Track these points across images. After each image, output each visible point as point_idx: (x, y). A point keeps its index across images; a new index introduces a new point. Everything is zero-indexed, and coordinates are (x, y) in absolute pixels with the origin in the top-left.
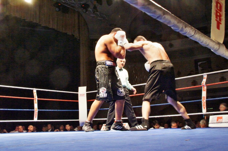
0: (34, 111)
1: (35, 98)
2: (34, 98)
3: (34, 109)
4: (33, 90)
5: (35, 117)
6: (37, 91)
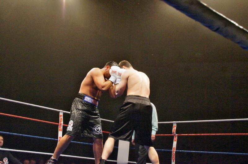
0: (57, 141)
1: (59, 124)
3: (58, 139)
4: (59, 112)
6: (64, 114)
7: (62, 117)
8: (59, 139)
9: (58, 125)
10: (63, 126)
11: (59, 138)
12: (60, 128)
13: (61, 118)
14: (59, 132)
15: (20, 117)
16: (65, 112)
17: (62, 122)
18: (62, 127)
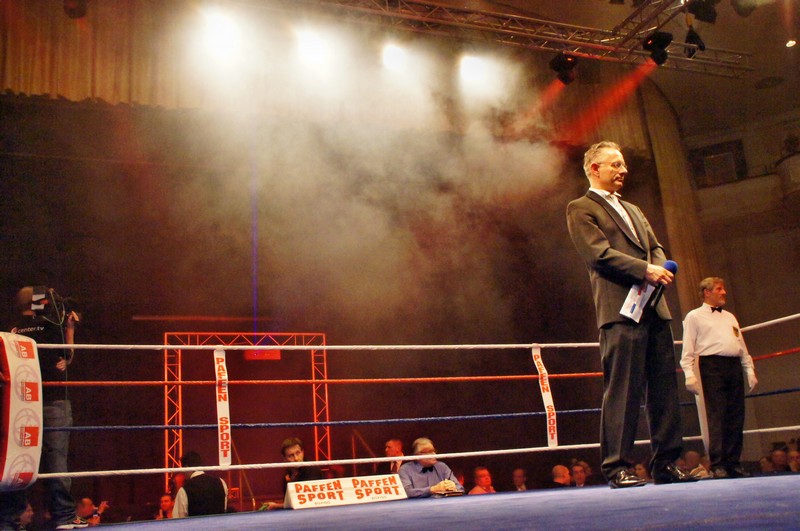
2: (537, 373)
4: (530, 349)
5: (549, 436)
7: (540, 360)
8: (547, 412)
9: (537, 379)
10: (550, 379)
11: (546, 409)
12: (543, 384)
13: (539, 363)
14: (543, 395)
15: (448, 378)
16: (543, 345)
17: (545, 371)
18: (547, 383)
